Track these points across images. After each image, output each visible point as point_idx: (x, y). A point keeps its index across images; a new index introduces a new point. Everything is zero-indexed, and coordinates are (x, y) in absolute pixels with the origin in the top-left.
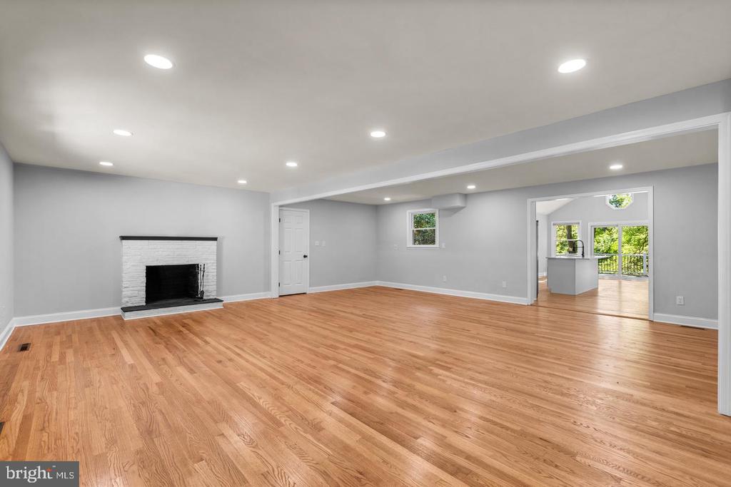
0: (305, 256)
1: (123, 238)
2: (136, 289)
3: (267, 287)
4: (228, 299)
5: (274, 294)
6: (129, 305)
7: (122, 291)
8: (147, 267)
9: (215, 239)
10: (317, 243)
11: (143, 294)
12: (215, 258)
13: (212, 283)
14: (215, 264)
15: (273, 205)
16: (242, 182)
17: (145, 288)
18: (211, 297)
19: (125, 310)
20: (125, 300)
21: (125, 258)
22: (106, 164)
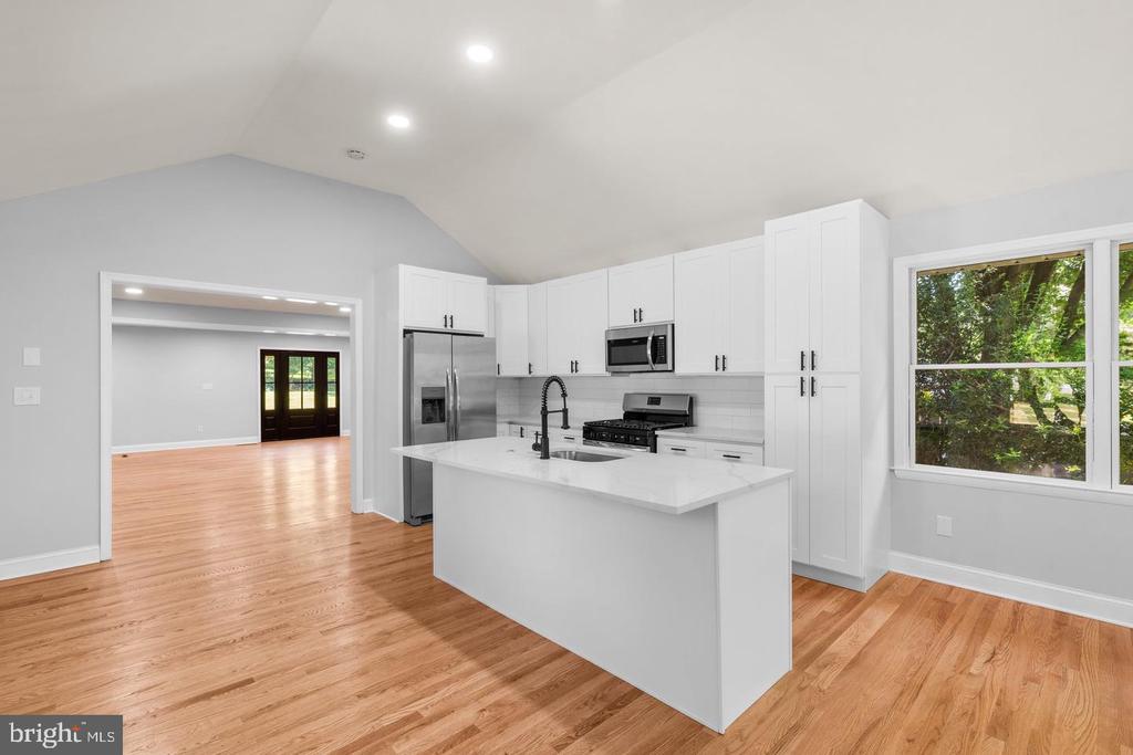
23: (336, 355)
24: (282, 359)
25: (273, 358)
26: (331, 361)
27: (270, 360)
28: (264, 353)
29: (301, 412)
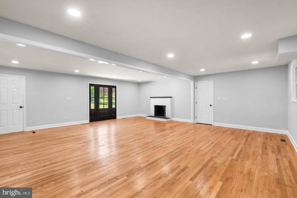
0: (211, 105)
1: (151, 98)
4: (173, 119)
7: (150, 111)
8: (155, 106)
9: (171, 97)
10: (219, 98)
11: (154, 113)
12: (170, 104)
13: (169, 113)
18: (168, 117)
21: (151, 103)
23: (115, 87)
24: (97, 87)
25: (93, 87)
26: (114, 89)
27: (92, 88)
28: (91, 85)
29: (104, 109)
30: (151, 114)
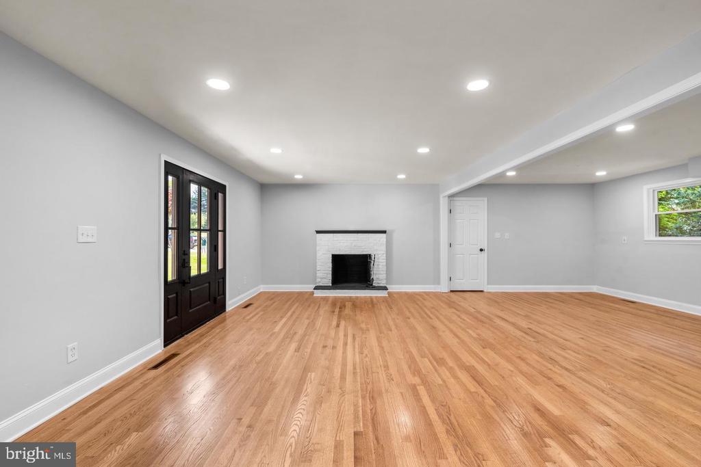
0: (481, 250)
1: (318, 232)
2: (325, 272)
3: (437, 281)
4: (393, 288)
5: (444, 288)
6: (321, 284)
7: (316, 274)
8: (333, 255)
9: (384, 232)
10: (497, 235)
11: (330, 277)
12: (385, 249)
13: (382, 272)
14: (385, 255)
15: (441, 196)
16: (402, 176)
17: (331, 272)
18: (381, 285)
19: (316, 288)
20: (318, 280)
21: (318, 248)
22: (298, 177)
23: (224, 189)
28: (168, 168)
30: (319, 280)
